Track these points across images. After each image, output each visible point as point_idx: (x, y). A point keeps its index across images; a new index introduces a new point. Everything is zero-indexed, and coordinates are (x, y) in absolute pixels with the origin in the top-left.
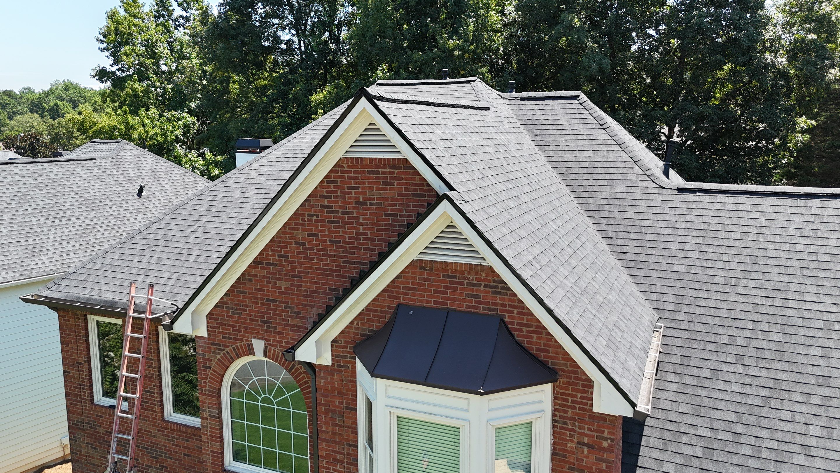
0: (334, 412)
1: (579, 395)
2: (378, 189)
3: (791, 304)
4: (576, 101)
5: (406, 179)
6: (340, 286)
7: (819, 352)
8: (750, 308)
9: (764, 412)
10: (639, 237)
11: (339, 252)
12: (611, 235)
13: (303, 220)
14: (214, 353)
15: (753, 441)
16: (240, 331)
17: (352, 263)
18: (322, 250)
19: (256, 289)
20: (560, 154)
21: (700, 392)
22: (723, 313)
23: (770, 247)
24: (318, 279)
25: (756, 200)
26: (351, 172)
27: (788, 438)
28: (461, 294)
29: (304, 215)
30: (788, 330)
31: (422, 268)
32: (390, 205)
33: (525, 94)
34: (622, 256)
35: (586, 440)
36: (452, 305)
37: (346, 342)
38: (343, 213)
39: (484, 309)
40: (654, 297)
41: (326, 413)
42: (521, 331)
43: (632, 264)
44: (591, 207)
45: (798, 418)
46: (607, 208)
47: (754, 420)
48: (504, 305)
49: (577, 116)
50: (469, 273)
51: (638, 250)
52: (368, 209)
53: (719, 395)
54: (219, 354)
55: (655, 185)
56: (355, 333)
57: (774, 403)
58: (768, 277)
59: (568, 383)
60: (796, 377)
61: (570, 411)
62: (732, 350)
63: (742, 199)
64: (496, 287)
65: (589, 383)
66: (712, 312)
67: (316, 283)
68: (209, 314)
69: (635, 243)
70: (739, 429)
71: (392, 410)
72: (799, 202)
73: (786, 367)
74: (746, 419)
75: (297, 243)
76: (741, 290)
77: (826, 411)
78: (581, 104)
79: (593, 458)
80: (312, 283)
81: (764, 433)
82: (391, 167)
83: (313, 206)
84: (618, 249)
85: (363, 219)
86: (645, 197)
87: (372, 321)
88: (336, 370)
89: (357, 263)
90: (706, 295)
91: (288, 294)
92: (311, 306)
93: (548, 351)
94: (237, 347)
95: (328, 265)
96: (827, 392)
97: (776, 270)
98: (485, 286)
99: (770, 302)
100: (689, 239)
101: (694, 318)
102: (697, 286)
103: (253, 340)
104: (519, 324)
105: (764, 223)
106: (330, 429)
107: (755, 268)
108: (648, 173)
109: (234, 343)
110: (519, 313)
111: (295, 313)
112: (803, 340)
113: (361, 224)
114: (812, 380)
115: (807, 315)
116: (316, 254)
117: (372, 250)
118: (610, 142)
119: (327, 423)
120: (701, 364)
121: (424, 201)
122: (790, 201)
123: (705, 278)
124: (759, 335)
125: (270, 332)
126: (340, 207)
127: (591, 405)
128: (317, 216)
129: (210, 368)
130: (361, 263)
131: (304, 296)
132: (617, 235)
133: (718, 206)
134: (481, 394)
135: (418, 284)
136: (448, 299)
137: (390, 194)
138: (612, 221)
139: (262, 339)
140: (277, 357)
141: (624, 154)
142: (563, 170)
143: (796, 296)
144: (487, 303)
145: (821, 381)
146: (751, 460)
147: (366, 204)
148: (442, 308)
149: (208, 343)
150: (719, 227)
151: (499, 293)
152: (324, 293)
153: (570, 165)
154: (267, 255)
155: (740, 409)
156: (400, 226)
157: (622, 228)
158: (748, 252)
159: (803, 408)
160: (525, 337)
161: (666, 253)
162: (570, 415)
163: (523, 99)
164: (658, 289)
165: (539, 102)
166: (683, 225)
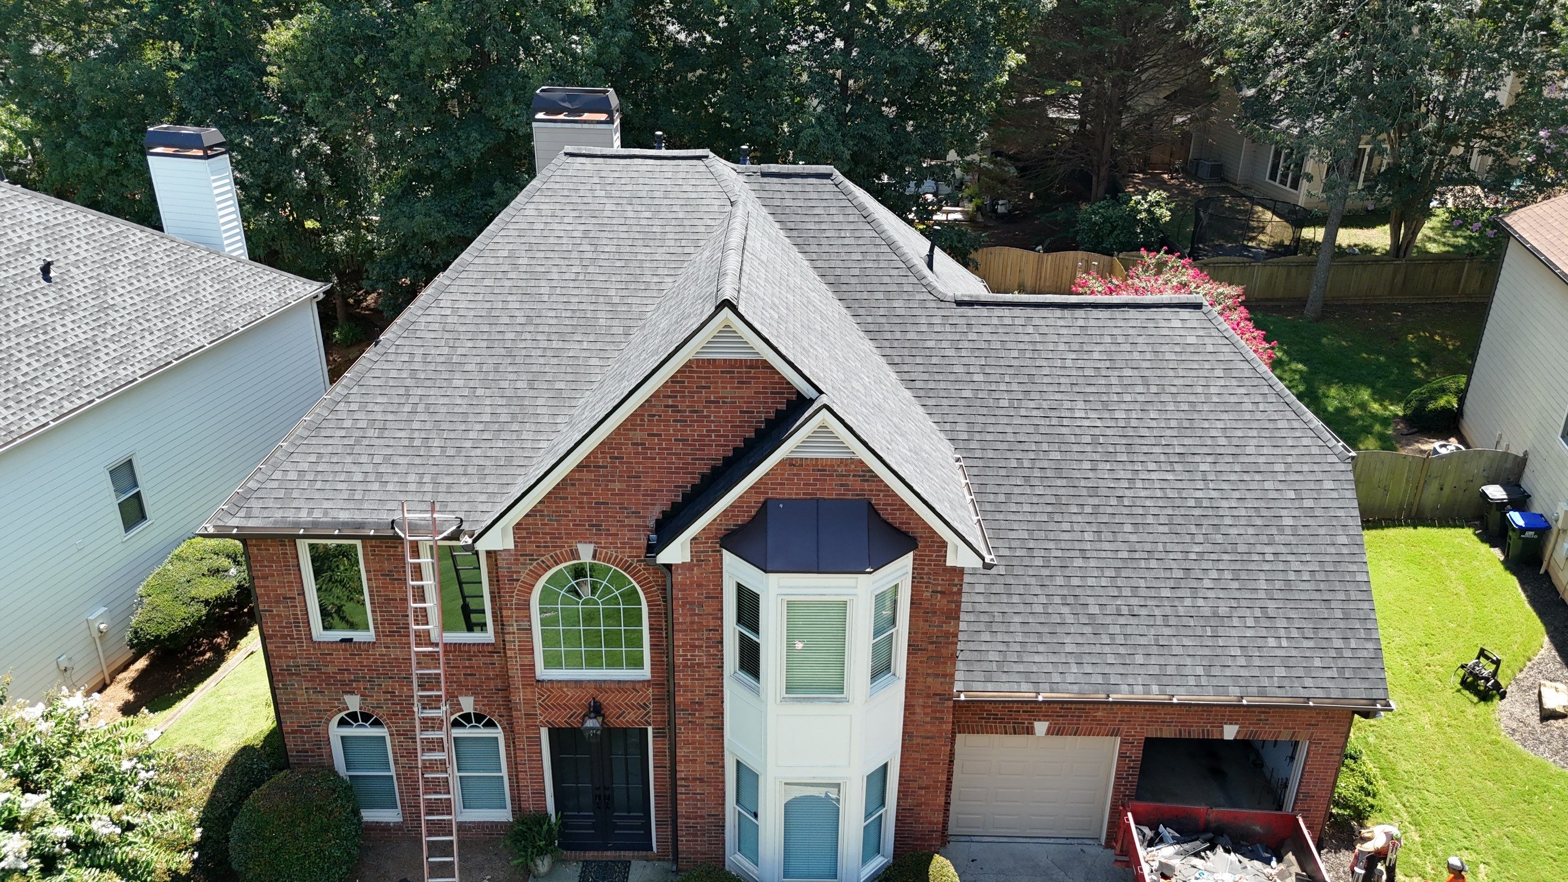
0: (693, 603)
1: (935, 555)
2: (732, 388)
3: (1065, 422)
4: (830, 182)
5: (763, 378)
6: (688, 482)
7: (1087, 465)
8: (1031, 430)
9: (1052, 526)
10: (926, 361)
11: (686, 449)
12: (897, 360)
13: (642, 420)
14: (523, 564)
15: (1043, 553)
16: (562, 538)
17: (703, 459)
18: (665, 449)
19: (581, 494)
20: (825, 257)
21: (998, 516)
22: (1010, 437)
23: (1044, 364)
24: (660, 477)
25: (1030, 312)
26: (701, 372)
27: (1068, 546)
28: (830, 485)
29: (643, 415)
30: (1064, 448)
31: (791, 465)
32: (745, 402)
33: (765, 167)
34: (911, 385)
35: (939, 589)
36: (821, 494)
37: (706, 538)
38: (691, 412)
39: (853, 495)
40: (948, 427)
41: (684, 605)
42: (886, 510)
43: (922, 393)
44: (871, 328)
45: (1076, 527)
46: (887, 327)
47: (1042, 535)
48: (872, 490)
49: (835, 203)
50: (839, 466)
51: (926, 377)
52: (721, 407)
53: (1012, 517)
54: (531, 564)
55: (932, 297)
56: (717, 529)
57: (1057, 517)
58: (1046, 396)
59: (926, 546)
60: (1072, 491)
61: (926, 568)
62: (1020, 472)
63: (1017, 311)
64: (864, 476)
65: (943, 544)
66: (1001, 437)
67: (658, 482)
68: (517, 524)
69: (921, 368)
70: (1031, 544)
71: (783, 597)
72: (1067, 313)
73: (1064, 483)
74: (1037, 535)
75: (633, 444)
76: (1023, 412)
77: (1096, 518)
78: (837, 186)
79: (945, 601)
80: (653, 482)
81: (1051, 545)
82: (747, 367)
83: (654, 406)
84: (906, 376)
85: (715, 417)
86: (924, 312)
87: (738, 516)
88: (695, 565)
89: (708, 459)
90: (993, 420)
91: (623, 495)
92: (652, 504)
93: (909, 524)
94: (556, 554)
95: (673, 463)
96: (1096, 501)
97: (1051, 388)
98: (854, 476)
99: (1047, 422)
100: (972, 361)
101: (986, 445)
102: (985, 411)
103: (579, 545)
104: (884, 505)
105: (1038, 338)
106: (688, 619)
107: (1034, 388)
108: (924, 282)
109: (551, 551)
110: (884, 496)
111: (633, 513)
112: (1076, 456)
113: (713, 422)
114: (1084, 492)
115: (1078, 431)
116: (658, 454)
117: (726, 446)
118: (878, 241)
119: (684, 615)
120: (996, 489)
121: (784, 398)
122: (1058, 312)
123: (991, 403)
124: (1041, 455)
125: (601, 535)
126: (688, 407)
127: (945, 561)
128: (660, 416)
129: (518, 580)
130: (713, 459)
131: (644, 495)
132: (903, 360)
133: (995, 321)
134: (870, 573)
135: (787, 479)
136: (818, 489)
137: (747, 392)
138: (896, 344)
139: (591, 542)
140: (610, 559)
141: (895, 257)
142: (832, 280)
143: (1068, 414)
144: (856, 490)
145: (1092, 492)
146: (1042, 569)
147: (718, 402)
148: (811, 499)
149: (516, 555)
150: (998, 346)
151: (867, 481)
152: (667, 491)
153: (838, 272)
154: (597, 457)
155: (1032, 526)
156: (757, 422)
157: (906, 352)
158: (1027, 371)
159: (1079, 518)
160: (889, 514)
161: (952, 377)
162: (926, 571)
163: (764, 175)
164: (950, 418)
165: (785, 181)
166: (966, 345)
